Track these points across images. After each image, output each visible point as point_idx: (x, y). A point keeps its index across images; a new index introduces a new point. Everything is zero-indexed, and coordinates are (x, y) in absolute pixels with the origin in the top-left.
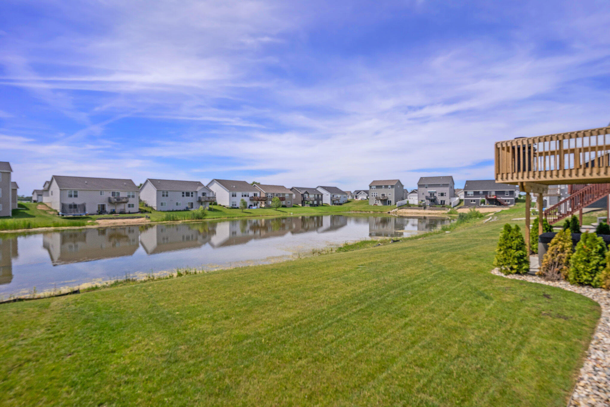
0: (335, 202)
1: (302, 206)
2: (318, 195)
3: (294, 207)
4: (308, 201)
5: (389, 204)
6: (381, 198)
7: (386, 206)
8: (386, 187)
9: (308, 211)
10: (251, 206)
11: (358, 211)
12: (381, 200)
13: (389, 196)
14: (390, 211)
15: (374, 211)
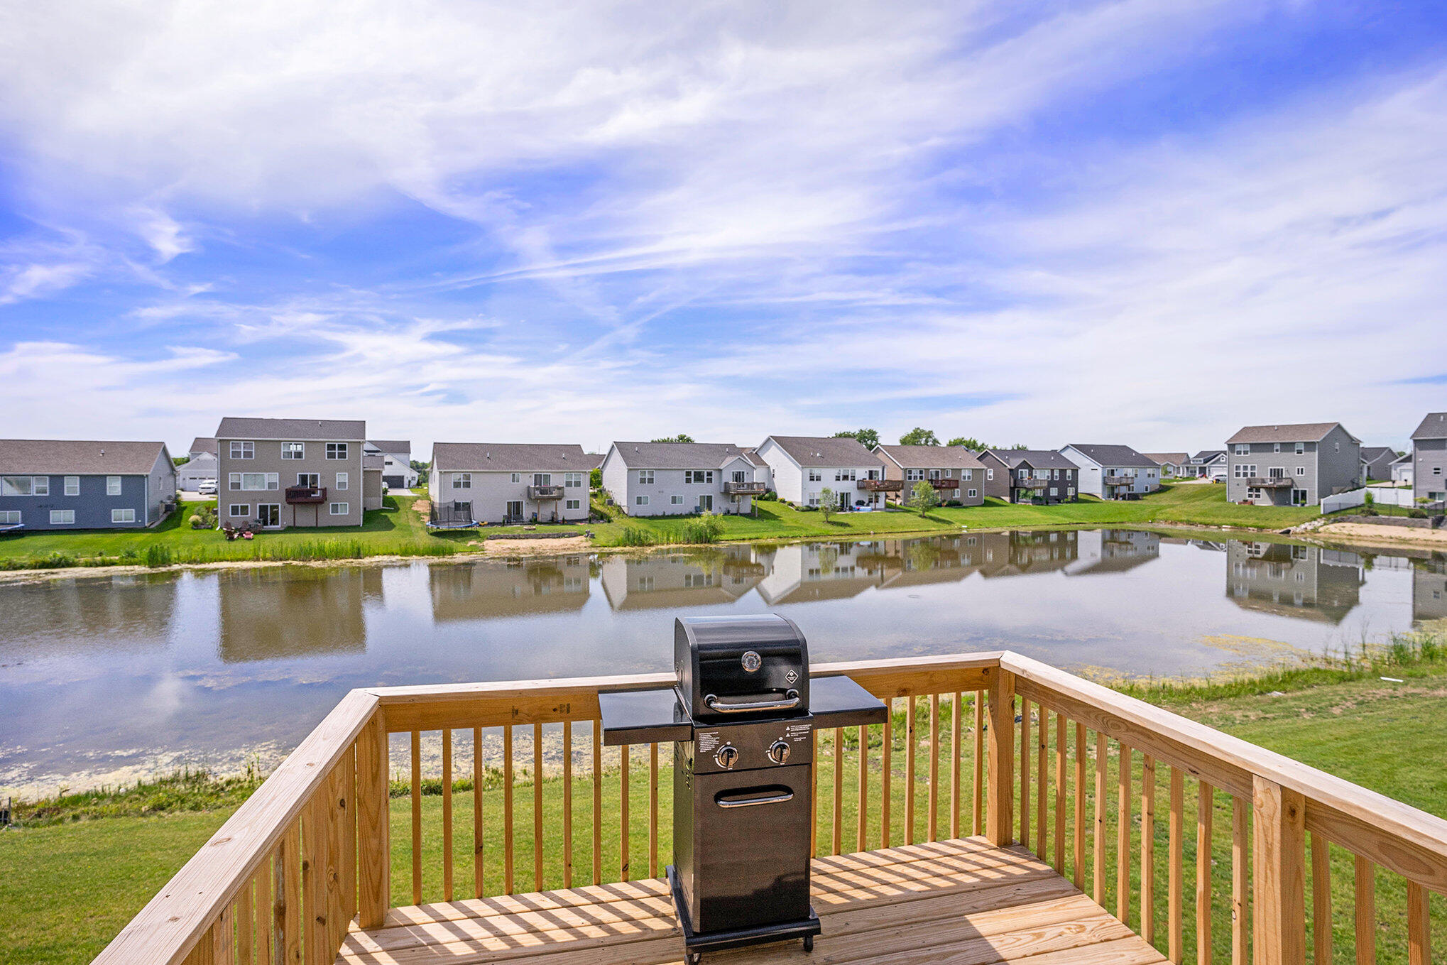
0: (1116, 491)
1: (1013, 501)
2: (1063, 472)
3: (988, 504)
4: (1028, 489)
5: (1296, 501)
6: (1269, 483)
7: (1286, 508)
8: (1288, 447)
9: (1028, 518)
10: (860, 503)
11: (1182, 522)
12: (1268, 489)
13: (1295, 476)
14: (1292, 529)
15: (1235, 525)
